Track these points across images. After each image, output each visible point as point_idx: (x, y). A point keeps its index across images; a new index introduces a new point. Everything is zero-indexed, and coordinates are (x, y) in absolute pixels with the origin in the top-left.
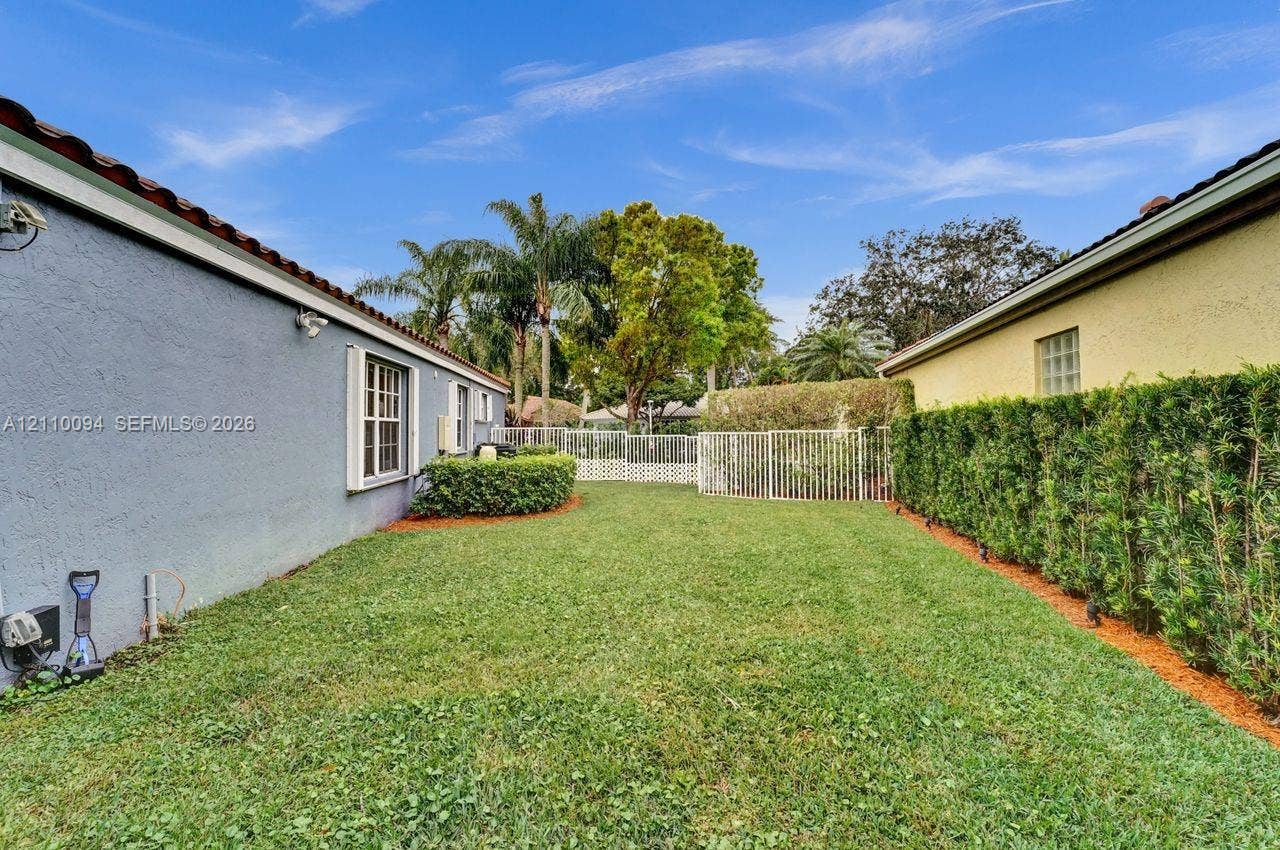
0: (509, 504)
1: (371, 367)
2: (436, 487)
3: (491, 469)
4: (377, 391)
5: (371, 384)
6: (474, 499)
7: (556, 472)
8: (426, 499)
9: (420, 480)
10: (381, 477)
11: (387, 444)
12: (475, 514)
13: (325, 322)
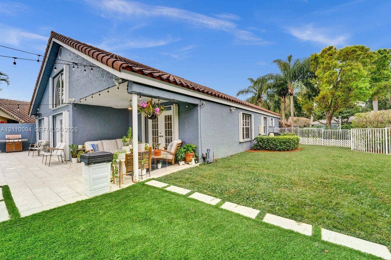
0: (277, 148)
1: (243, 115)
2: (258, 143)
3: (272, 139)
4: (244, 120)
5: (243, 120)
6: (268, 146)
7: (291, 140)
8: (256, 145)
9: (254, 141)
10: (246, 140)
11: (247, 132)
12: (268, 150)
13: (235, 108)
